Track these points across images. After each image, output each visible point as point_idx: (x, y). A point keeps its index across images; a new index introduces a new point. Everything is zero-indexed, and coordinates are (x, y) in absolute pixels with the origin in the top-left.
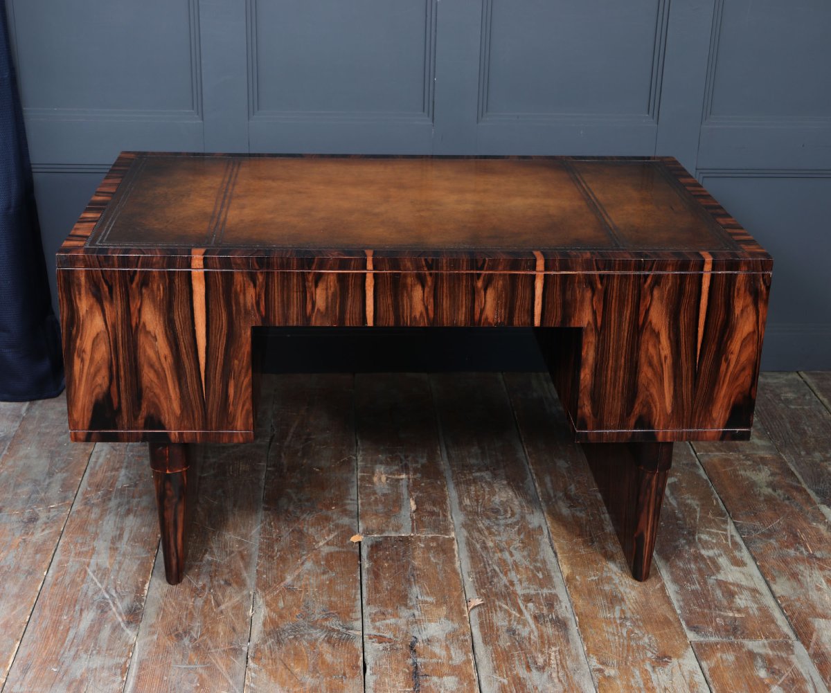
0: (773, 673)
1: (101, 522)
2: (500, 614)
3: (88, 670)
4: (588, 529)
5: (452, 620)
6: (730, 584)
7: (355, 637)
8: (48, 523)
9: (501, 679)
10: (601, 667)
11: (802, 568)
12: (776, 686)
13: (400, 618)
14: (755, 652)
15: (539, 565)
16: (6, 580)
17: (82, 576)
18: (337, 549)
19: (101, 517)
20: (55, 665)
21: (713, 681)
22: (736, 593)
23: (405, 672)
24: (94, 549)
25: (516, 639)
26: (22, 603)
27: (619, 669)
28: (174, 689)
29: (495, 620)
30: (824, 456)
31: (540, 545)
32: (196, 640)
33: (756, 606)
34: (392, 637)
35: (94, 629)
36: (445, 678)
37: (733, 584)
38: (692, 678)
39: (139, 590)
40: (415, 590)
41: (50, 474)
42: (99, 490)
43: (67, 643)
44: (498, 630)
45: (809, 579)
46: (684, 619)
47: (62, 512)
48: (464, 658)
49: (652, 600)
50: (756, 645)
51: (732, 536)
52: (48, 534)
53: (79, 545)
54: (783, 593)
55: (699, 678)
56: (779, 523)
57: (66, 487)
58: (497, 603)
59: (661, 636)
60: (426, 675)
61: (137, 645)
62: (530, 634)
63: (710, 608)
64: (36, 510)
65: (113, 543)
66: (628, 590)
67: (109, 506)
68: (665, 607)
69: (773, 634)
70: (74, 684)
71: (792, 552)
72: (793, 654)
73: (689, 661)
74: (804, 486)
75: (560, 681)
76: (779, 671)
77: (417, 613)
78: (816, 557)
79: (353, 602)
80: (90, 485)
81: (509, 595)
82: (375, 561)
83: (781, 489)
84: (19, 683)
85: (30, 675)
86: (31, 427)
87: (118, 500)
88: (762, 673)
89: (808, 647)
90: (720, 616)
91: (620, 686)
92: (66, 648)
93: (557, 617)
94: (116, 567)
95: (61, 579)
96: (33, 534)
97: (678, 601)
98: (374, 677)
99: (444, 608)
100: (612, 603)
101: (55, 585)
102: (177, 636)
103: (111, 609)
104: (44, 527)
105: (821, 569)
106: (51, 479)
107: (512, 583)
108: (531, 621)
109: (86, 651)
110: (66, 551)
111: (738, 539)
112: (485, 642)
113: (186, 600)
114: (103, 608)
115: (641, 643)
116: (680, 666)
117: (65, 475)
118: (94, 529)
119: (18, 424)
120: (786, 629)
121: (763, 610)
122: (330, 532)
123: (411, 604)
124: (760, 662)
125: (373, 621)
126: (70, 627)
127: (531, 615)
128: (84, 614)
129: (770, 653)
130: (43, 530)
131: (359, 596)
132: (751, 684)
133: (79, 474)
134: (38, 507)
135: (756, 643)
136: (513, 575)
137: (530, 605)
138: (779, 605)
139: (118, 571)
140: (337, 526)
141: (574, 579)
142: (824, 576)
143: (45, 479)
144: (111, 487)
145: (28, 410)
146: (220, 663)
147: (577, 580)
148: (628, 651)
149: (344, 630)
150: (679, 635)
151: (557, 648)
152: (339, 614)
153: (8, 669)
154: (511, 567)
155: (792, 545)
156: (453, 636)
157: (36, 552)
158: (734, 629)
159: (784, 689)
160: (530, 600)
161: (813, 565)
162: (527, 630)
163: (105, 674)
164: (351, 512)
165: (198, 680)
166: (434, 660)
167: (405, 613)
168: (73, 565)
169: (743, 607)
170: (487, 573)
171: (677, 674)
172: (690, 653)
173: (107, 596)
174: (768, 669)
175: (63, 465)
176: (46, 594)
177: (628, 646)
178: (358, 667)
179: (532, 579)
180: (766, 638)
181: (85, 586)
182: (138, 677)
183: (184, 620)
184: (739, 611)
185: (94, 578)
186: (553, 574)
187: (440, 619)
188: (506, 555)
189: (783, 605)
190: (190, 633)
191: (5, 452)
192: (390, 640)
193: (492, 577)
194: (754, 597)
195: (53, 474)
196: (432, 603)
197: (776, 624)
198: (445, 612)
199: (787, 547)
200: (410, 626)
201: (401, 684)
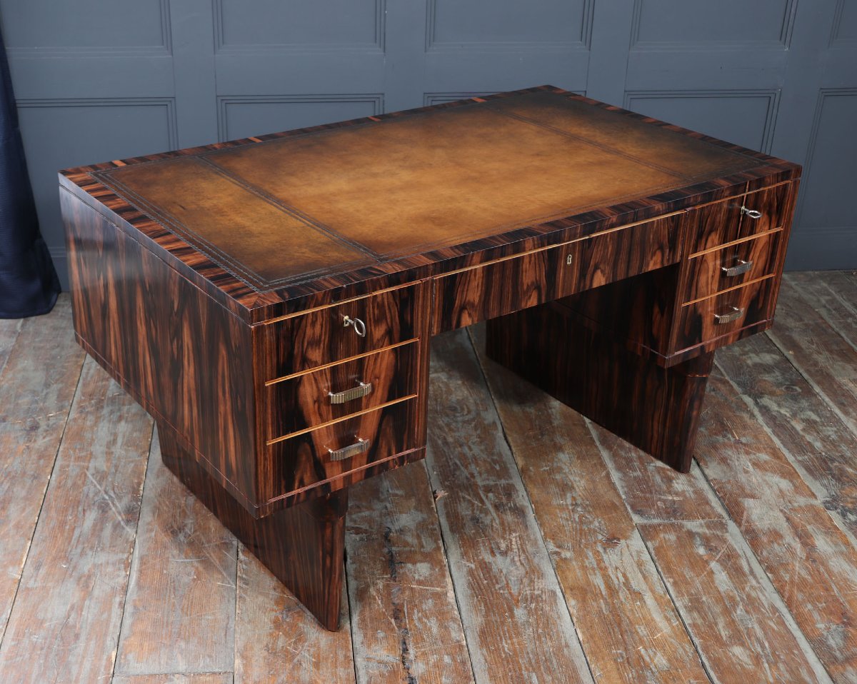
0: (711, 550)
1: (96, 429)
2: (464, 505)
3: (95, 565)
4: (537, 423)
5: (421, 511)
6: (668, 470)
8: (47, 431)
9: (468, 564)
10: (557, 550)
11: (730, 453)
12: (715, 562)
13: (374, 510)
14: (694, 531)
15: (495, 458)
16: (14, 484)
17: (83, 479)
19: (96, 423)
20: (65, 562)
21: (658, 559)
22: (673, 478)
23: (382, 560)
24: (91, 454)
25: (479, 526)
26: (30, 505)
27: (573, 551)
28: (174, 582)
29: (459, 510)
30: (742, 350)
31: (495, 439)
32: (190, 535)
33: (692, 489)
34: (368, 528)
35: (98, 528)
36: (419, 565)
37: (670, 470)
38: (639, 556)
39: (135, 491)
40: (386, 484)
41: (47, 385)
42: (92, 399)
43: (74, 541)
44: (463, 519)
45: (737, 463)
46: (629, 504)
47: (60, 420)
48: (434, 546)
49: (599, 486)
50: (694, 525)
52: (50, 440)
53: (77, 451)
54: (715, 476)
55: (646, 557)
56: (708, 413)
57: (62, 397)
58: (460, 494)
59: (610, 520)
60: (401, 563)
61: (137, 542)
62: (492, 522)
63: (651, 493)
64: (37, 419)
65: (108, 447)
66: (577, 479)
67: (102, 414)
68: (611, 493)
69: (708, 515)
70: (83, 579)
71: (720, 438)
72: (727, 532)
73: (636, 541)
74: (727, 378)
75: (522, 564)
76: (716, 548)
77: (388, 505)
78: (741, 443)
80: (83, 394)
81: (471, 487)
84: (33, 579)
85: (43, 571)
86: (26, 342)
87: (110, 408)
88: (702, 551)
89: (739, 525)
90: (660, 500)
91: (576, 567)
92: (73, 545)
93: (515, 505)
94: (113, 470)
95: (63, 482)
96: (35, 441)
97: (623, 487)
98: (354, 566)
99: (413, 500)
100: (563, 491)
101: (59, 488)
102: (172, 532)
103: (111, 509)
104: (45, 434)
105: (747, 453)
106: (48, 390)
107: (472, 475)
108: (492, 509)
109: (92, 548)
110: (66, 456)
112: (452, 531)
113: (178, 499)
114: (104, 508)
115: (592, 526)
116: (628, 547)
117: (60, 386)
118: (90, 435)
119: (14, 340)
120: (720, 510)
121: (698, 492)
123: (383, 497)
124: (698, 541)
125: (350, 514)
126: (75, 527)
127: (491, 504)
128: (87, 514)
129: (707, 531)
130: (44, 438)
132: (692, 560)
133: (73, 384)
134: (38, 416)
135: (694, 523)
136: (473, 468)
137: (490, 495)
138: (712, 487)
139: (115, 474)
141: (528, 469)
142: (750, 460)
143: (43, 390)
144: (103, 396)
145: (23, 326)
146: (214, 557)
147: (531, 471)
148: (581, 534)
150: (625, 518)
151: (517, 534)
153: (22, 566)
154: (470, 460)
155: (720, 432)
156: (422, 526)
157: (40, 458)
158: (673, 511)
159: (721, 564)
160: (490, 491)
161: (739, 450)
162: (489, 517)
163: (110, 569)
165: (195, 573)
166: (407, 549)
167: (378, 506)
168: (73, 469)
169: (680, 490)
170: (450, 467)
171: (626, 553)
172: (636, 534)
173: (107, 498)
174: (706, 546)
175: (57, 377)
176: (51, 496)
177: (581, 530)
179: (491, 471)
180: (703, 518)
181: (85, 489)
182: (141, 572)
183: (178, 518)
184: (677, 494)
185: (94, 481)
186: (509, 466)
187: (410, 510)
188: (466, 450)
189: (716, 488)
190: (183, 529)
191: (4, 366)
192: (366, 531)
193: (455, 470)
194: (690, 481)
195: (49, 385)
196: (402, 496)
197: (711, 506)
198: (414, 504)
199: (716, 434)
200: (384, 519)
201: (379, 572)
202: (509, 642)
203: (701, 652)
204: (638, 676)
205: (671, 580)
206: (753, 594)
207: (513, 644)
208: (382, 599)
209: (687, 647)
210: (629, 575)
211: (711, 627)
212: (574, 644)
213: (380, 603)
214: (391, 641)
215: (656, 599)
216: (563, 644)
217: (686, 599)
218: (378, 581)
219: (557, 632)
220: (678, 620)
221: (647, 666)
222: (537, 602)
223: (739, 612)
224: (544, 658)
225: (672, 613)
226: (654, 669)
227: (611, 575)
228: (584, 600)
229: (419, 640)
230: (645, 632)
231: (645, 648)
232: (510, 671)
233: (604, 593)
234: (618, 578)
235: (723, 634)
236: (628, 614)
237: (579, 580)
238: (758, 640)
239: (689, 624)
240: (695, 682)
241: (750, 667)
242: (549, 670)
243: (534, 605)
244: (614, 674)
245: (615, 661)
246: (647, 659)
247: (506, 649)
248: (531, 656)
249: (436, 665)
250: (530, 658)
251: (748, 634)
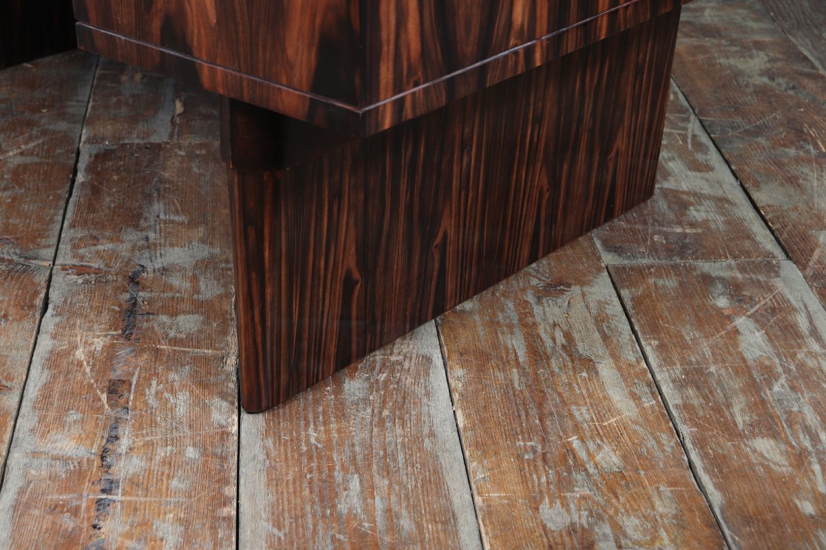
0: (740, 301)
5: (211, 244)
6: (684, 193)
7: (39, 268)
11: (805, 170)
12: (744, 318)
13: (122, 242)
14: (713, 275)
18: (37, 160)
22: (691, 204)
23: (114, 311)
33: (723, 219)
34: (102, 266)
36: (181, 318)
37: (688, 193)
38: (601, 309)
40: (158, 207)
45: (815, 183)
46: (599, 240)
48: (220, 291)
50: (717, 268)
51: (694, 136)
54: (771, 202)
55: (614, 309)
56: (775, 118)
60: (149, 313)
63: (645, 223)
69: (748, 254)
71: (792, 151)
72: (778, 276)
73: (602, 288)
74: (822, 72)
76: (751, 298)
77: (152, 235)
79: (48, 224)
82: (98, 174)
83: (783, 76)
88: (722, 302)
89: (803, 268)
91: (479, 323)
98: (57, 319)
99: (201, 229)
111: (704, 138)
116: (584, 296)
120: (770, 247)
121: (733, 223)
122: (31, 138)
123: (145, 225)
124: (719, 289)
125: (75, 247)
129: (739, 276)
131: (60, 218)
132: (701, 315)
135: (718, 265)
138: (762, 217)
140: (44, 133)
149: (22, 260)
150: (588, 257)
152: (17, 239)
155: (792, 143)
158: (682, 248)
159: (757, 321)
164: (73, 115)
166: (168, 295)
167: (131, 236)
169: (700, 220)
171: (579, 305)
174: (732, 296)
178: (32, 306)
180: (735, 257)
184: (692, 225)
187: (190, 242)
189: (769, 218)
192: (97, 271)
194: (720, 207)
196: (182, 223)
197: (753, 240)
198: (201, 235)
199: (785, 146)
200: (137, 253)
201: (103, 326)
202: (322, 428)
203: (689, 445)
204: (559, 481)
205: (655, 343)
206: (811, 363)
207: (327, 431)
208: (94, 366)
209: (664, 438)
210: (576, 335)
211: (717, 410)
212: (447, 433)
213: (88, 370)
214: (90, 426)
215: (619, 369)
216: (426, 430)
217: (678, 370)
218: (96, 340)
219: (419, 415)
220: (655, 398)
221: (580, 465)
222: (392, 371)
223: (776, 388)
224: (382, 453)
225: (647, 389)
226: (591, 471)
227: (543, 336)
228: (481, 369)
229: (146, 422)
230: (587, 416)
231: (582, 440)
232: (311, 472)
233: (521, 360)
234: (554, 340)
235: (739, 420)
236: (561, 390)
237: (479, 340)
238: (807, 430)
239: (676, 406)
240: (669, 489)
241: (784, 469)
242: (387, 471)
243: (385, 375)
244: (513, 477)
245: (519, 457)
246: (582, 455)
247: (313, 441)
248: (357, 449)
249: (167, 462)
250: (354, 453)
251: (787, 421)
